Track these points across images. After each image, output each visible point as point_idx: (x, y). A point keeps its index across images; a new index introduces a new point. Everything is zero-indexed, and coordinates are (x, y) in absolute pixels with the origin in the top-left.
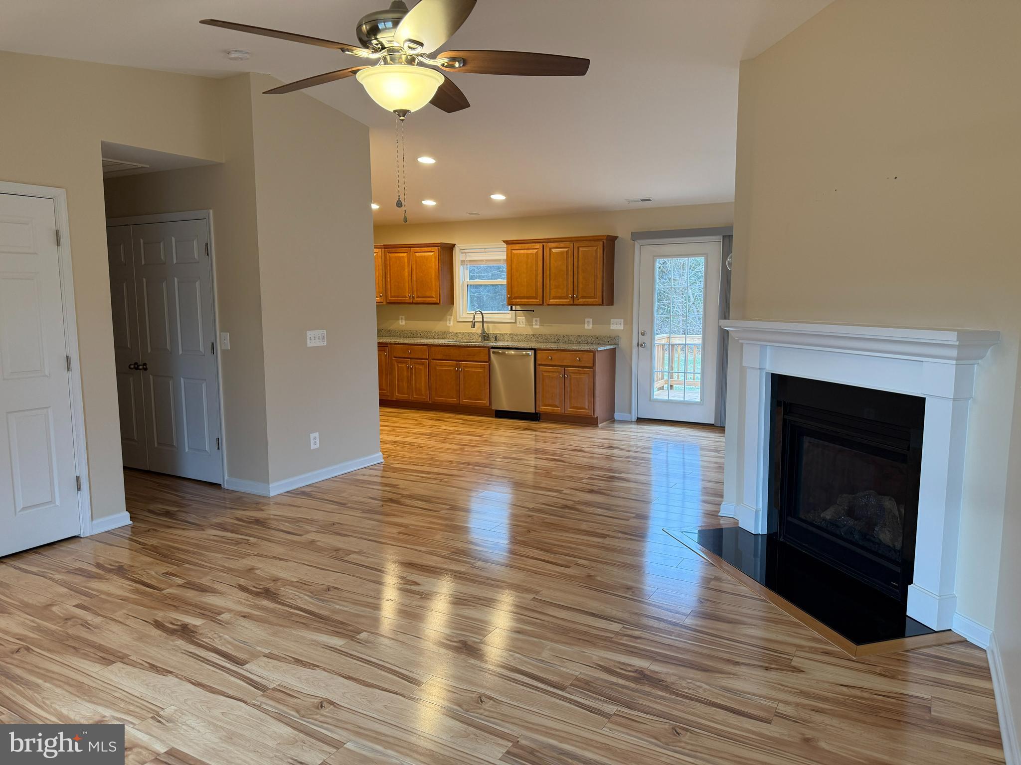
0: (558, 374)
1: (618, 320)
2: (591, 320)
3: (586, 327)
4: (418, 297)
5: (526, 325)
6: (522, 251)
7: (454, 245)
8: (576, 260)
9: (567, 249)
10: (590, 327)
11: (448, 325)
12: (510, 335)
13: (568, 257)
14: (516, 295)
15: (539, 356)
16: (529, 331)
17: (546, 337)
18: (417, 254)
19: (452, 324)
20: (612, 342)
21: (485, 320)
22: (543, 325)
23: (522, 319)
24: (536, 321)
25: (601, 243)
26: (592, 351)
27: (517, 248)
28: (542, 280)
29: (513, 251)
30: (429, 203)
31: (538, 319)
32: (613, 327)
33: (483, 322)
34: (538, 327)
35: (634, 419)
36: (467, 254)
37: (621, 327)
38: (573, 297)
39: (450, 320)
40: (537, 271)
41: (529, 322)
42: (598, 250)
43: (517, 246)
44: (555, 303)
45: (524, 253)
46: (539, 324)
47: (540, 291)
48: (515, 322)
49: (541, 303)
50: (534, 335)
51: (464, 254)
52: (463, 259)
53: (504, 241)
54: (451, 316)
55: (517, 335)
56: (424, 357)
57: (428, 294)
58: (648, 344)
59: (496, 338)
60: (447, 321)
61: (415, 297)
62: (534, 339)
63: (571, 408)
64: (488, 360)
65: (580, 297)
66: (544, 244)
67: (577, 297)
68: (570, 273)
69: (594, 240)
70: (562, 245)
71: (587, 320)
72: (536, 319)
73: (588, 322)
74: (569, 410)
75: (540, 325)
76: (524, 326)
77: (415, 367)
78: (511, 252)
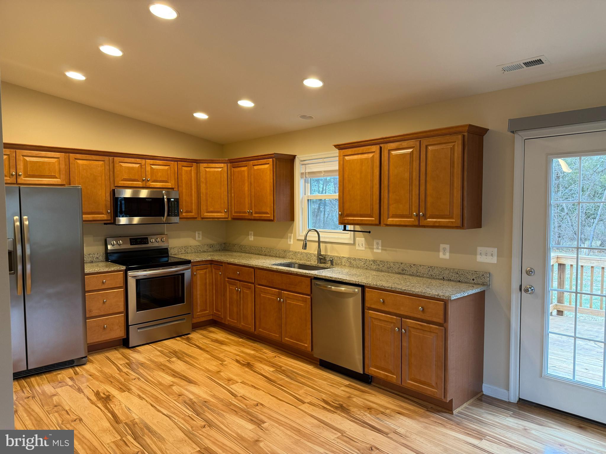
0: (392, 325)
1: (489, 250)
2: (447, 247)
3: (441, 255)
4: (256, 213)
5: (365, 248)
6: (356, 157)
7: (294, 157)
8: (423, 165)
9: (411, 150)
10: (447, 256)
11: (289, 243)
12: (349, 258)
13: (413, 161)
14: (348, 212)
15: (367, 295)
16: (369, 255)
17: (389, 266)
18: (256, 167)
19: (292, 242)
20: (480, 281)
21: (321, 240)
22: (385, 250)
23: (361, 239)
24: (378, 244)
25: (460, 137)
26: (442, 300)
27: (350, 153)
28: (378, 193)
29: (346, 158)
30: (246, 104)
31: (380, 242)
32: (480, 259)
33: (319, 242)
34: (380, 251)
35: (514, 399)
36: (307, 166)
37: (494, 260)
38: (418, 215)
39: (290, 238)
40: (372, 181)
41: (369, 245)
42: (456, 147)
43: (349, 151)
44: (394, 223)
45: (357, 160)
46: (380, 248)
47: (376, 207)
48: (354, 244)
49: (377, 222)
50: (374, 261)
51: (304, 166)
52: (303, 171)
53: (336, 146)
54: (292, 233)
55: (355, 259)
56: (250, 281)
57: (264, 210)
58: (538, 289)
59: (332, 262)
60: (288, 239)
61: (253, 213)
62: (375, 267)
63: (411, 380)
64: (309, 293)
65: (428, 215)
66: (381, 145)
67: (424, 215)
68: (416, 182)
69: (450, 134)
70: (405, 144)
71: (442, 246)
72: (378, 241)
73: (444, 249)
74: (410, 383)
75: (382, 249)
76: (364, 249)
77: (243, 292)
78: (344, 159)
